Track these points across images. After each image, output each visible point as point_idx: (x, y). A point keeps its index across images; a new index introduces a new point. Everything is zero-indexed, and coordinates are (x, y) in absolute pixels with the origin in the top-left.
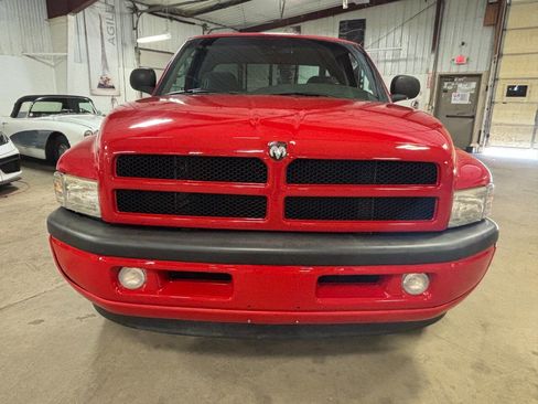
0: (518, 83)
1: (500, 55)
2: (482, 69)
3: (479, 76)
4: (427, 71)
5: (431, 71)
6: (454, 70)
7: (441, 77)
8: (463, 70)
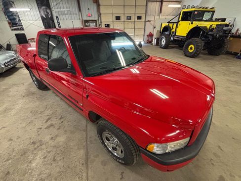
0: (107, 23)
1: (101, 14)
2: (96, 18)
3: (96, 21)
4: (80, 19)
5: (81, 19)
6: (88, 19)
7: (85, 21)
8: (90, 19)
